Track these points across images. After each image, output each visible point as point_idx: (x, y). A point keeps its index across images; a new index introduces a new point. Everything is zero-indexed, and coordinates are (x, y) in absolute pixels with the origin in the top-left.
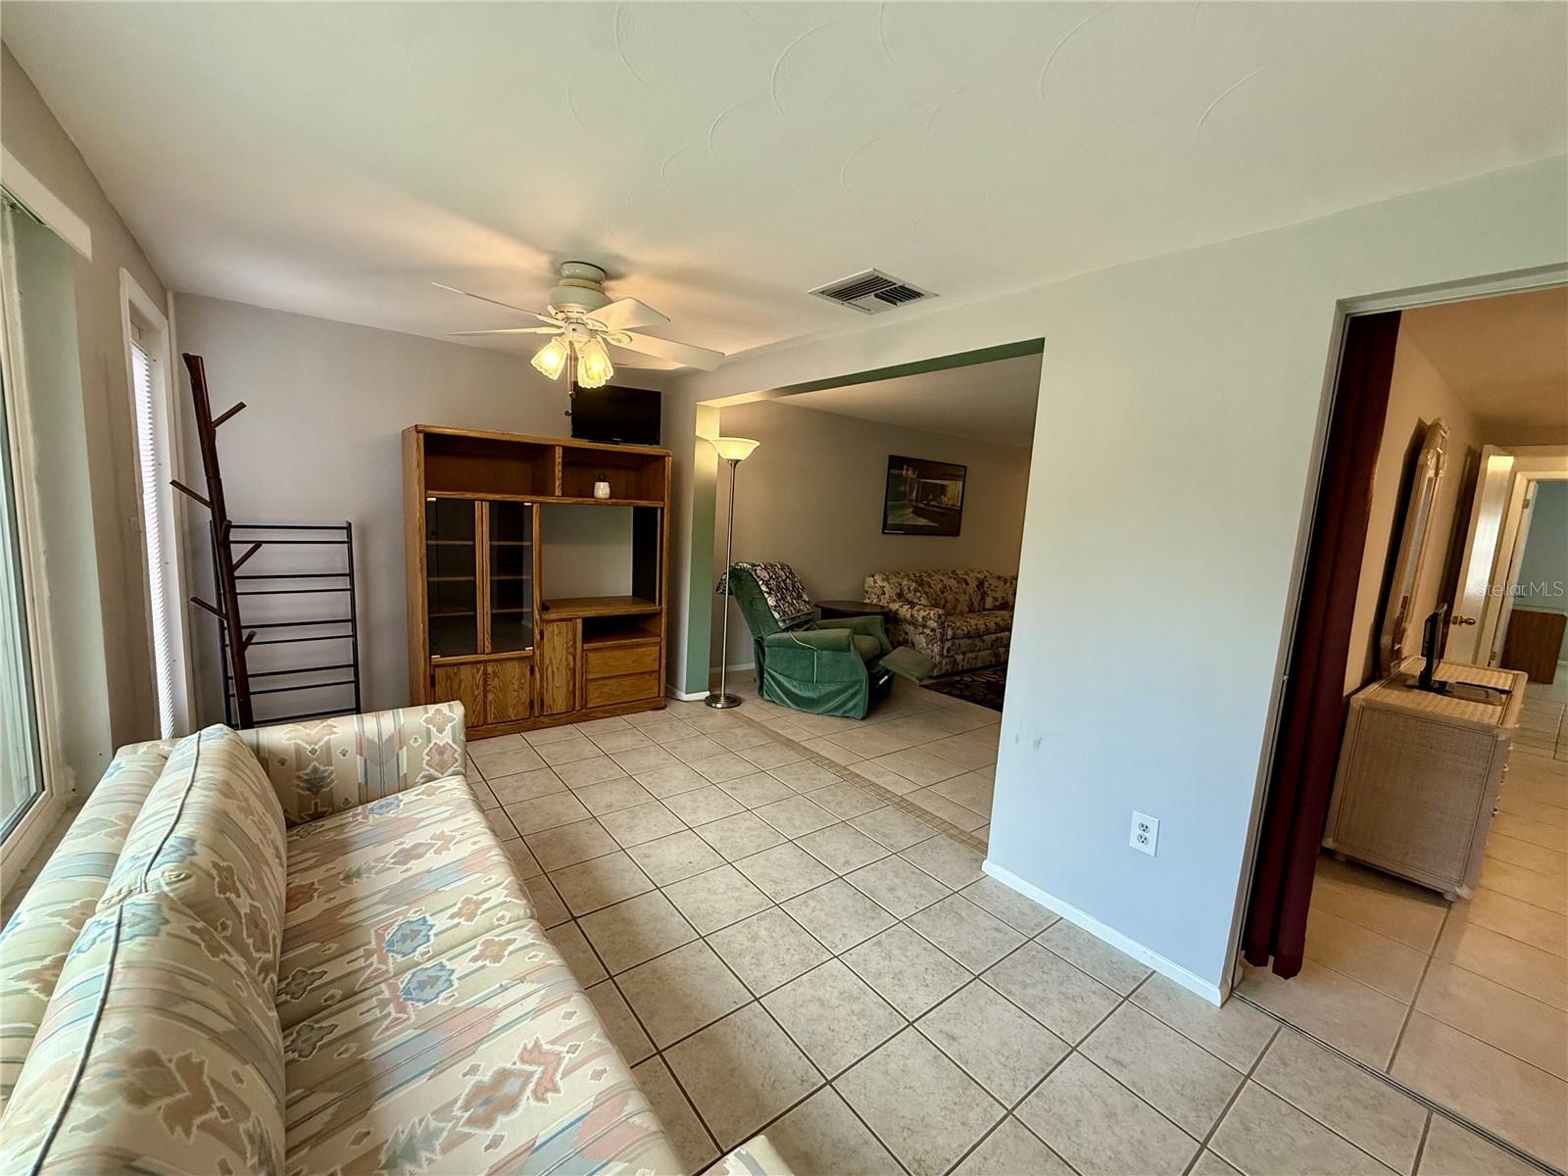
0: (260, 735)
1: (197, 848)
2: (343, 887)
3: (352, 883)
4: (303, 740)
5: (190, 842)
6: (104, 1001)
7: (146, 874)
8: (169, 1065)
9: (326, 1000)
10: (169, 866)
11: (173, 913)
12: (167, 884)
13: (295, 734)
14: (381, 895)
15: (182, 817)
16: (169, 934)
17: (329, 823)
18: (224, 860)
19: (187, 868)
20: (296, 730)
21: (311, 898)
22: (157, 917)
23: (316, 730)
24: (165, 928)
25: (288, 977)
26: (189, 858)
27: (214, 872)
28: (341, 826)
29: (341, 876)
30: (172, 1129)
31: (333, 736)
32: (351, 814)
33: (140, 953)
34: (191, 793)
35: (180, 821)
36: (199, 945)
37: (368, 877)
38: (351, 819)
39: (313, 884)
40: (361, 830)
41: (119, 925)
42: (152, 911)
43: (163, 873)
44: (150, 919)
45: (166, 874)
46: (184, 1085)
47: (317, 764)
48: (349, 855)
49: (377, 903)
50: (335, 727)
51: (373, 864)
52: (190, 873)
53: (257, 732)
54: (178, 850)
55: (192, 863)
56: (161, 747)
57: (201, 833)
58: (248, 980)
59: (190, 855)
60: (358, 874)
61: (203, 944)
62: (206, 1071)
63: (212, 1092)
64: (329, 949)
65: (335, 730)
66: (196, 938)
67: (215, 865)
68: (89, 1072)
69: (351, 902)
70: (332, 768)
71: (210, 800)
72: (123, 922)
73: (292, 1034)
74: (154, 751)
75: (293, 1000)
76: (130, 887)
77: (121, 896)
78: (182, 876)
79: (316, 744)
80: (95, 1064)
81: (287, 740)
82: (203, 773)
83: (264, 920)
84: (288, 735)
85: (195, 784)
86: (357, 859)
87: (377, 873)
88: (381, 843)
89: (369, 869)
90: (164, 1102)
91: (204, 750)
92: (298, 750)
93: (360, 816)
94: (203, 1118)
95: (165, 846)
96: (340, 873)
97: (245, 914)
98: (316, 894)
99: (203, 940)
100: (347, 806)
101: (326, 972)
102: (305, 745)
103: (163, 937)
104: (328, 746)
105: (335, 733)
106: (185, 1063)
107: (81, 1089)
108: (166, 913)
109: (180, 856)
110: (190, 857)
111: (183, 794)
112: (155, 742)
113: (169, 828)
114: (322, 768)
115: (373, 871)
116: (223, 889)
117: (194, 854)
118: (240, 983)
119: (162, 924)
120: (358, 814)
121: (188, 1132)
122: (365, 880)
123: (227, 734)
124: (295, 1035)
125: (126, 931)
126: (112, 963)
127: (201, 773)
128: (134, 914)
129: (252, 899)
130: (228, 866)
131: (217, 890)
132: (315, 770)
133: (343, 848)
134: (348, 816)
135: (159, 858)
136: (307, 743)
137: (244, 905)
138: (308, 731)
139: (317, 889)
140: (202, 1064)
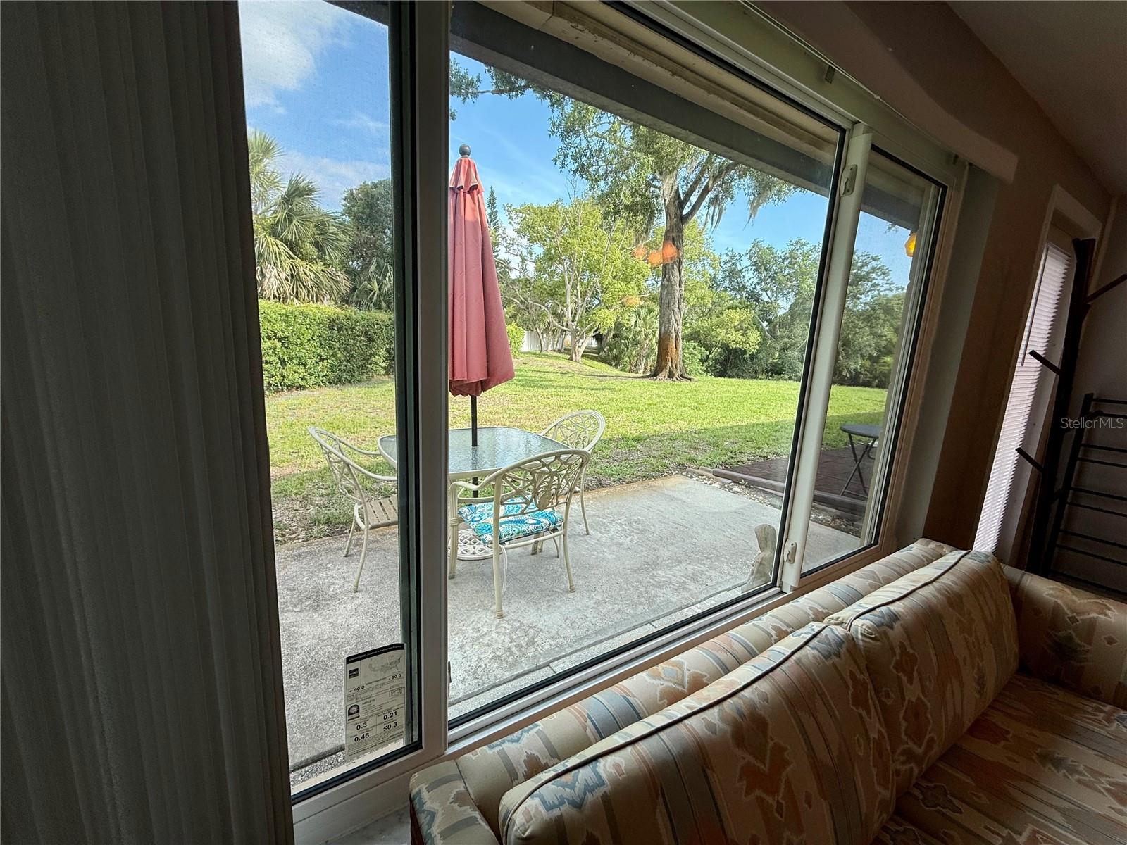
0: (1025, 578)
1: (896, 625)
2: (1034, 761)
3: (1044, 767)
4: (1067, 605)
5: (895, 617)
6: (772, 669)
7: (855, 619)
8: (769, 740)
9: (945, 834)
10: (869, 623)
11: (848, 655)
12: (862, 634)
13: (1058, 593)
14: (1067, 805)
15: (906, 599)
16: (834, 665)
17: (1061, 695)
18: (912, 648)
19: (879, 633)
20: (1061, 591)
21: (996, 742)
22: (835, 648)
23: (1082, 601)
24: (835, 659)
25: (931, 782)
26: (885, 628)
27: (898, 651)
28: (1076, 707)
29: (1038, 750)
30: (741, 779)
31: (1103, 617)
32: (1094, 705)
33: (809, 660)
34: (926, 587)
35: (902, 601)
36: (849, 689)
37: (1066, 776)
38: (1090, 710)
39: (1008, 733)
40: (1096, 729)
41: (815, 636)
42: (836, 644)
43: (863, 625)
44: (830, 645)
45: (864, 627)
46: (767, 761)
47: (1074, 634)
48: (1065, 741)
49: (1057, 808)
50: (1109, 609)
51: (1081, 768)
52: (880, 638)
53: (1024, 574)
54: (884, 618)
55: (885, 633)
56: (944, 550)
57: (908, 617)
58: (872, 746)
59: (888, 626)
60: (1058, 763)
61: (851, 691)
62: (788, 769)
63: (783, 786)
64: (979, 798)
65: (1108, 612)
66: (850, 683)
67: (902, 646)
68: (735, 699)
69: (1030, 781)
70: (1089, 648)
71: (934, 600)
72: (819, 636)
73: (900, 825)
74: (939, 551)
75: (921, 802)
76: (843, 620)
77: (837, 622)
78: (873, 636)
79: (1078, 614)
80: (739, 698)
81: (1048, 595)
82: (946, 580)
83: (927, 718)
84: (1051, 592)
85: (934, 583)
86: (1069, 750)
87: (1079, 781)
88: (1106, 757)
89: (1073, 770)
90: (749, 758)
91: (962, 564)
92: (1057, 608)
93: (1102, 715)
94: (764, 795)
95: (878, 610)
96: (1041, 747)
97: (909, 701)
98: (1003, 743)
99: (854, 688)
100: (1096, 695)
101: (961, 813)
102: (1066, 609)
103: (829, 662)
104: (1092, 624)
105: (1106, 615)
106: (779, 749)
107: (725, 704)
108: (843, 650)
109: (881, 622)
110: (887, 628)
111: (920, 584)
112: (942, 544)
113: (891, 600)
114: (1077, 641)
115: (1077, 776)
116: (899, 666)
117: (892, 627)
118: (861, 740)
119: (835, 654)
120: (1102, 711)
121: (748, 792)
122: (1061, 774)
123: (989, 562)
124: (901, 829)
125: (815, 641)
126: (793, 653)
127: (945, 579)
128: (826, 636)
129: (923, 693)
130: (913, 655)
131: (893, 664)
132: (1070, 639)
133: (1064, 729)
134: (1091, 706)
135: (868, 614)
136: (1069, 608)
137: (913, 692)
138: (1074, 597)
139: (1007, 740)
140: (788, 763)
